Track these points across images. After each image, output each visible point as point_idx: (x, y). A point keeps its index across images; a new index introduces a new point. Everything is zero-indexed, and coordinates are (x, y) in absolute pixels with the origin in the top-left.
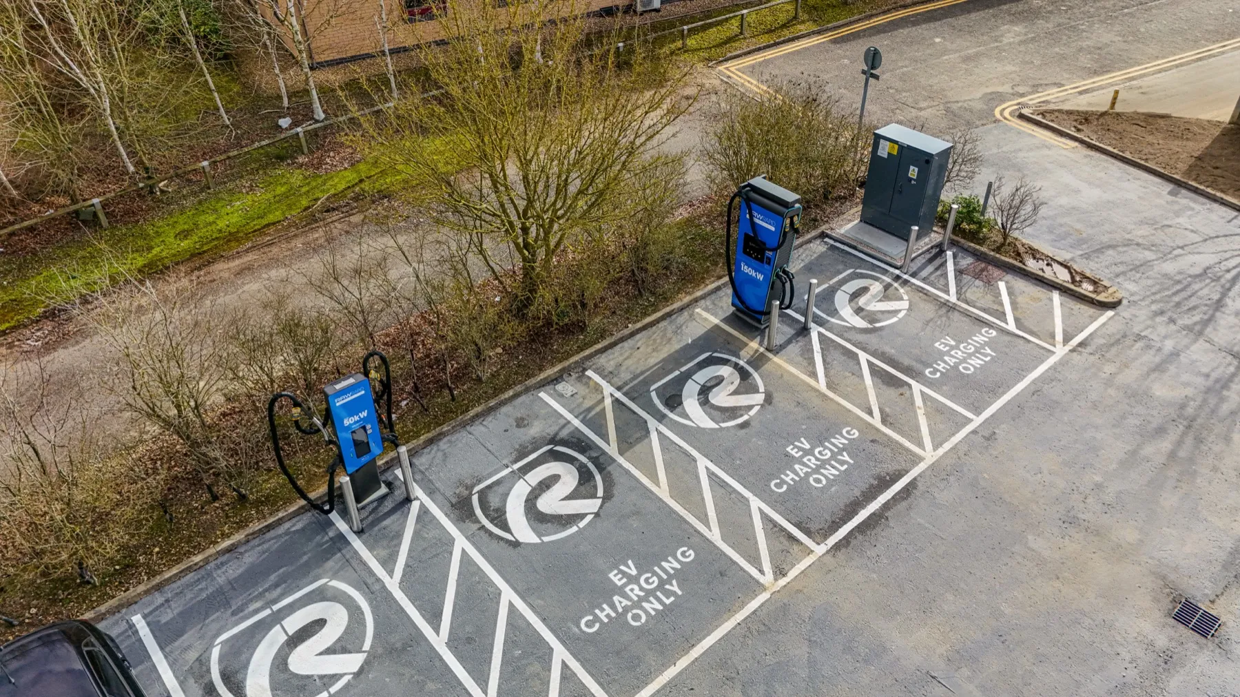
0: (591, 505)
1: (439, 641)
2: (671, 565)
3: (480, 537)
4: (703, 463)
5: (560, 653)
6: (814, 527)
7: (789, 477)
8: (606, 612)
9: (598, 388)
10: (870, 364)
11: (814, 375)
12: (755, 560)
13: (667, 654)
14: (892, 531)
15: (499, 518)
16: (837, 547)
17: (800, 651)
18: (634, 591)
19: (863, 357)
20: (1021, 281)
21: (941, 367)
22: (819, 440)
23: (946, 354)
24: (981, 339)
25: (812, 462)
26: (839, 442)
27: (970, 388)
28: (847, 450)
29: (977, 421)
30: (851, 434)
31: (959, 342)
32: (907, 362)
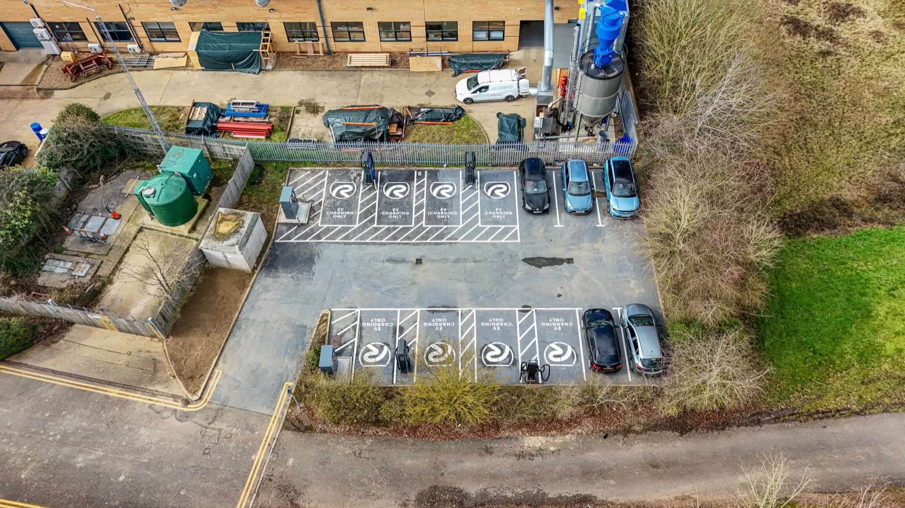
0: (491, 346)
1: (536, 339)
2: (487, 324)
3: (516, 354)
4: (460, 339)
5: (518, 323)
6: (455, 314)
7: (449, 324)
8: (506, 324)
9: (463, 374)
10: (399, 336)
11: (414, 343)
12: (472, 315)
13: (502, 312)
14: (442, 303)
15: (510, 355)
16: (456, 307)
17: (481, 298)
18: (498, 324)
19: (398, 339)
20: (334, 331)
21: (387, 324)
22: (433, 328)
23: (381, 327)
24: (368, 324)
25: (441, 324)
26: (430, 324)
27: (389, 316)
28: (431, 322)
29: (399, 310)
30: (425, 324)
31: (373, 327)
32: (392, 331)
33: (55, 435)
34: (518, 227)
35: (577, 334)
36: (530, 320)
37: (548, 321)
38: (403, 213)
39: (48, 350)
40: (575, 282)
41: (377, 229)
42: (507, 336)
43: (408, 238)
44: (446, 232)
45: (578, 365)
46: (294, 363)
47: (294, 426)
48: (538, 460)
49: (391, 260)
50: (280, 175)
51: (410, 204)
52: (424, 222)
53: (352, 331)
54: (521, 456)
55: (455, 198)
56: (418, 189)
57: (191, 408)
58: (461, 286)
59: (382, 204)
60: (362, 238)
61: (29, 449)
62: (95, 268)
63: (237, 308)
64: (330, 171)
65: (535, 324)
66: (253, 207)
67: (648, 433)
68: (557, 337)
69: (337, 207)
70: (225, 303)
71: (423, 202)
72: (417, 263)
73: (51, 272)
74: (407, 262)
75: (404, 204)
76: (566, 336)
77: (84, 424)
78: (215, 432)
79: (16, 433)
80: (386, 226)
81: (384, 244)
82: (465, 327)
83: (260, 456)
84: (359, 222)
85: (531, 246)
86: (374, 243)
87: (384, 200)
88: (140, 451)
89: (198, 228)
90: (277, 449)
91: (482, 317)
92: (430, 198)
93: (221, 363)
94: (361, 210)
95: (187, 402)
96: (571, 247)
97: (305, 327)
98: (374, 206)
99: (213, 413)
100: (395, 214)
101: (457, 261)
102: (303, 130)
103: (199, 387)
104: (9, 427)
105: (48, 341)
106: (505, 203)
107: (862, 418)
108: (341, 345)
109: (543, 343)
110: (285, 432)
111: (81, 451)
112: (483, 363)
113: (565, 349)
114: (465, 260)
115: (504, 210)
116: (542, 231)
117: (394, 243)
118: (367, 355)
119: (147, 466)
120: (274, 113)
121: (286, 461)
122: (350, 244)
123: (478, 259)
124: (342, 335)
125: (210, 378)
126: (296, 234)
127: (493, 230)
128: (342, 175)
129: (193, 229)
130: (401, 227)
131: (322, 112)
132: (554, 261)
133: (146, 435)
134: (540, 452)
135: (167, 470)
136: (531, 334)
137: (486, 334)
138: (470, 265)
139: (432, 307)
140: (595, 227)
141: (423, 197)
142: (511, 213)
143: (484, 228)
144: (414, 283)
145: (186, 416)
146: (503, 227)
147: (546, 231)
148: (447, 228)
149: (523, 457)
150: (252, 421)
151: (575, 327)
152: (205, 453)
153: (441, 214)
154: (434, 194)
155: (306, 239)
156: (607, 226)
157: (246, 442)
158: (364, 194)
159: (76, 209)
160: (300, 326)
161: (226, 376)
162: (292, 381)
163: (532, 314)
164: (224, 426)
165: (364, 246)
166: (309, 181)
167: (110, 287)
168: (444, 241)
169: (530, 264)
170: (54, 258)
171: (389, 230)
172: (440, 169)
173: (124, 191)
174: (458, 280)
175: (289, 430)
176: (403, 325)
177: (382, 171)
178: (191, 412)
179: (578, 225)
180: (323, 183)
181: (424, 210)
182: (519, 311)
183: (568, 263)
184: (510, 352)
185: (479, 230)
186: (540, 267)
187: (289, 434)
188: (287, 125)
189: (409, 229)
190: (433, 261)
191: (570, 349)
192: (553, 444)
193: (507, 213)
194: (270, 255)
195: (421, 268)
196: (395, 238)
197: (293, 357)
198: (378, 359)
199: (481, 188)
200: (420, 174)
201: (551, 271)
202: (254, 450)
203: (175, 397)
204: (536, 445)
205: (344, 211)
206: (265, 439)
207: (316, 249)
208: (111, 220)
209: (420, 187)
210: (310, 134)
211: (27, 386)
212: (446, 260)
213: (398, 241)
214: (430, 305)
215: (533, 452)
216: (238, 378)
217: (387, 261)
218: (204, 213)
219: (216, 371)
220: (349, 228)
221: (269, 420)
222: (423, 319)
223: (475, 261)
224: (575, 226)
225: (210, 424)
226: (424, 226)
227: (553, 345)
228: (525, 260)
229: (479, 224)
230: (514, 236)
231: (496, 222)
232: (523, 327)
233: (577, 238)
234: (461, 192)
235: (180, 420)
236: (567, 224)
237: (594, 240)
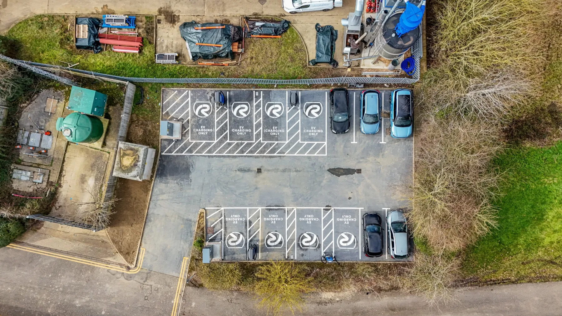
0: (305, 235)
1: (333, 230)
2: (303, 219)
3: (320, 240)
4: (287, 230)
5: (323, 219)
6: (284, 211)
7: (279, 219)
8: (315, 219)
9: (288, 253)
10: (249, 227)
11: (259, 232)
12: (294, 212)
14: (276, 203)
15: (316, 242)
16: (284, 206)
17: (300, 199)
18: (310, 219)
19: (248, 229)
20: (209, 224)
21: (241, 219)
22: (270, 221)
23: (238, 221)
24: (230, 219)
25: (274, 219)
26: (268, 219)
27: (242, 213)
28: (268, 217)
29: (248, 208)
30: (265, 219)
31: (233, 221)
32: (244, 224)
33: (58, 288)
34: (326, 143)
35: (358, 227)
36: (330, 217)
37: (341, 217)
38: (247, 130)
39: (36, 234)
40: (361, 189)
41: (230, 144)
42: (315, 227)
43: (251, 152)
44: (277, 147)
45: (357, 248)
46: (187, 245)
47: (193, 283)
48: (329, 305)
49: (241, 170)
50: (156, 95)
51: (251, 122)
52: (261, 138)
53: (220, 224)
54: (320, 303)
55: (283, 117)
56: (257, 109)
57: (131, 272)
58: (287, 191)
59: (232, 122)
60: (220, 152)
61: (47, 296)
62: (47, 177)
63: (145, 206)
64: (192, 92)
65: (333, 219)
66: (142, 124)
67: (392, 291)
68: (346, 229)
69: (200, 125)
70: (137, 203)
71: (260, 121)
72: (258, 172)
73: (19, 179)
74: (252, 171)
75: (247, 123)
76: (352, 228)
77: (73, 281)
78: (148, 287)
79: (36, 287)
80: (236, 142)
81: (235, 157)
82: (290, 220)
83: (176, 301)
84: (217, 138)
85: (334, 159)
86: (229, 156)
87: (233, 118)
88: (110, 297)
89: (107, 143)
90: (185, 297)
91: (301, 214)
92: (266, 117)
93: (143, 243)
94: (217, 128)
95: (129, 268)
96: (361, 160)
97: (190, 221)
98: (226, 124)
99: (145, 275)
100: (241, 131)
101: (284, 171)
102: (165, 43)
103: (133, 259)
104: (31, 283)
105: (34, 228)
106: (318, 122)
107: (515, 286)
108: (214, 234)
109: (337, 233)
110: (188, 287)
111: (76, 297)
112: (300, 247)
113: (350, 237)
114: (290, 170)
115: (317, 128)
116: (342, 146)
117: (242, 156)
118: (230, 240)
119: (115, 306)
120: (140, 24)
121: (191, 304)
122: (213, 157)
123: (299, 169)
124: (214, 227)
125: (139, 253)
126: (175, 148)
127: (309, 145)
128: (201, 96)
129: (104, 144)
130: (246, 142)
131: (178, 22)
132: (349, 172)
133: (110, 288)
134: (331, 301)
135: (127, 308)
136: (330, 227)
137: (302, 226)
138: (293, 174)
139: (269, 206)
140: (379, 144)
141: (260, 117)
142: (322, 131)
143: (303, 144)
144: (256, 188)
145: (130, 277)
146: (316, 143)
147: (345, 147)
148: (277, 144)
149: (321, 304)
150: (168, 281)
151: (358, 221)
152: (145, 299)
153: (274, 131)
154: (268, 113)
155: (182, 153)
156: (388, 143)
157: (167, 293)
158: (219, 113)
159: (18, 126)
160: (187, 220)
161: (148, 252)
162: (188, 257)
163: (331, 212)
164: (152, 283)
165: (222, 158)
166: (177, 101)
167: (60, 189)
168: (275, 154)
169: (332, 173)
170: (17, 169)
171: (238, 145)
172: (272, 89)
173: (47, 110)
174: (286, 186)
175: (190, 286)
176: (251, 220)
177: (229, 91)
178: (133, 274)
179: (367, 142)
180: (188, 103)
181: (261, 128)
182: (324, 209)
183: (358, 173)
184: (317, 239)
185: (299, 145)
186: (339, 176)
187: (190, 289)
188: (153, 37)
189: (251, 144)
190: (269, 170)
191: (353, 237)
192: (338, 297)
193: (319, 131)
194: (160, 165)
195: (261, 176)
196: (242, 151)
197: (186, 241)
198: (237, 243)
199: (302, 108)
200: (257, 94)
201: (346, 179)
202: (172, 298)
203: (121, 265)
204: (329, 297)
205: (206, 128)
206: (177, 291)
207: (190, 160)
208: (45, 136)
209: (258, 106)
210: (172, 47)
211: (32, 258)
212: (277, 170)
213: (245, 154)
214: (268, 205)
215: (327, 301)
216: (155, 254)
217: (238, 170)
218: (108, 130)
219: (141, 248)
220: (210, 144)
221: (178, 280)
222: (264, 215)
223: (297, 171)
224: (365, 142)
225: (144, 282)
226: (262, 142)
227: (343, 235)
228: (329, 170)
229: (300, 140)
230: (323, 151)
231: (311, 139)
232: (326, 221)
233: (366, 152)
234: (287, 112)
235: (127, 279)
236: (360, 141)
237: (377, 155)
